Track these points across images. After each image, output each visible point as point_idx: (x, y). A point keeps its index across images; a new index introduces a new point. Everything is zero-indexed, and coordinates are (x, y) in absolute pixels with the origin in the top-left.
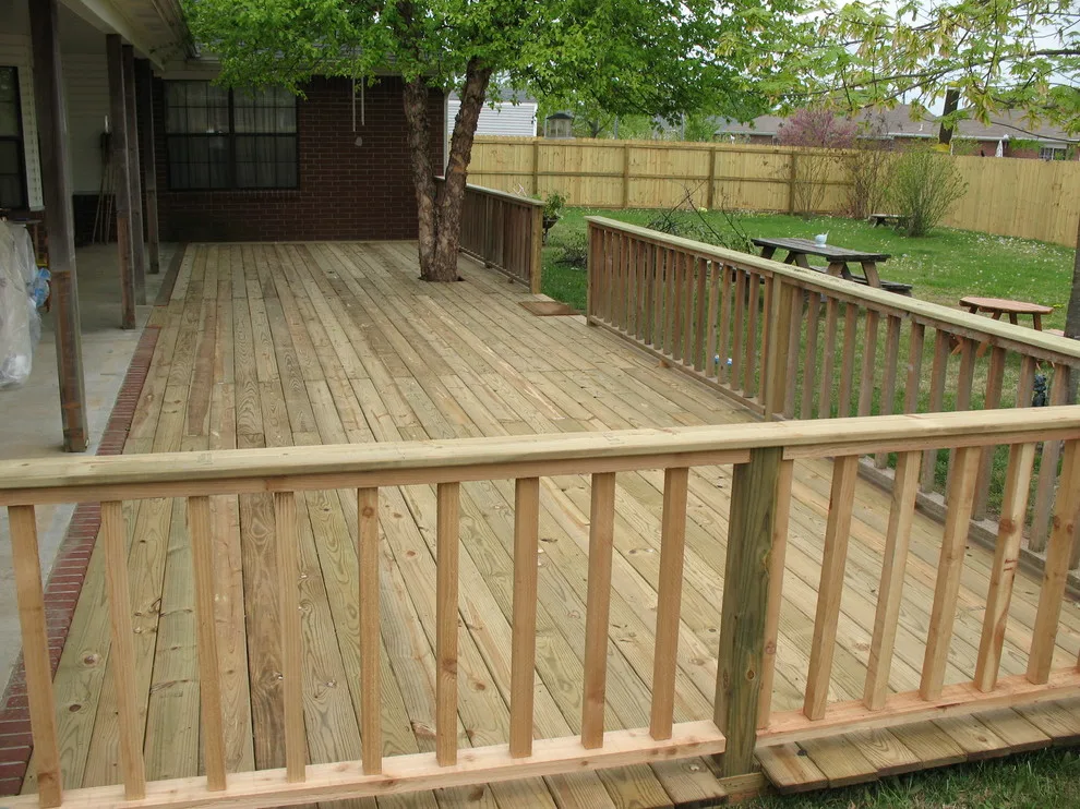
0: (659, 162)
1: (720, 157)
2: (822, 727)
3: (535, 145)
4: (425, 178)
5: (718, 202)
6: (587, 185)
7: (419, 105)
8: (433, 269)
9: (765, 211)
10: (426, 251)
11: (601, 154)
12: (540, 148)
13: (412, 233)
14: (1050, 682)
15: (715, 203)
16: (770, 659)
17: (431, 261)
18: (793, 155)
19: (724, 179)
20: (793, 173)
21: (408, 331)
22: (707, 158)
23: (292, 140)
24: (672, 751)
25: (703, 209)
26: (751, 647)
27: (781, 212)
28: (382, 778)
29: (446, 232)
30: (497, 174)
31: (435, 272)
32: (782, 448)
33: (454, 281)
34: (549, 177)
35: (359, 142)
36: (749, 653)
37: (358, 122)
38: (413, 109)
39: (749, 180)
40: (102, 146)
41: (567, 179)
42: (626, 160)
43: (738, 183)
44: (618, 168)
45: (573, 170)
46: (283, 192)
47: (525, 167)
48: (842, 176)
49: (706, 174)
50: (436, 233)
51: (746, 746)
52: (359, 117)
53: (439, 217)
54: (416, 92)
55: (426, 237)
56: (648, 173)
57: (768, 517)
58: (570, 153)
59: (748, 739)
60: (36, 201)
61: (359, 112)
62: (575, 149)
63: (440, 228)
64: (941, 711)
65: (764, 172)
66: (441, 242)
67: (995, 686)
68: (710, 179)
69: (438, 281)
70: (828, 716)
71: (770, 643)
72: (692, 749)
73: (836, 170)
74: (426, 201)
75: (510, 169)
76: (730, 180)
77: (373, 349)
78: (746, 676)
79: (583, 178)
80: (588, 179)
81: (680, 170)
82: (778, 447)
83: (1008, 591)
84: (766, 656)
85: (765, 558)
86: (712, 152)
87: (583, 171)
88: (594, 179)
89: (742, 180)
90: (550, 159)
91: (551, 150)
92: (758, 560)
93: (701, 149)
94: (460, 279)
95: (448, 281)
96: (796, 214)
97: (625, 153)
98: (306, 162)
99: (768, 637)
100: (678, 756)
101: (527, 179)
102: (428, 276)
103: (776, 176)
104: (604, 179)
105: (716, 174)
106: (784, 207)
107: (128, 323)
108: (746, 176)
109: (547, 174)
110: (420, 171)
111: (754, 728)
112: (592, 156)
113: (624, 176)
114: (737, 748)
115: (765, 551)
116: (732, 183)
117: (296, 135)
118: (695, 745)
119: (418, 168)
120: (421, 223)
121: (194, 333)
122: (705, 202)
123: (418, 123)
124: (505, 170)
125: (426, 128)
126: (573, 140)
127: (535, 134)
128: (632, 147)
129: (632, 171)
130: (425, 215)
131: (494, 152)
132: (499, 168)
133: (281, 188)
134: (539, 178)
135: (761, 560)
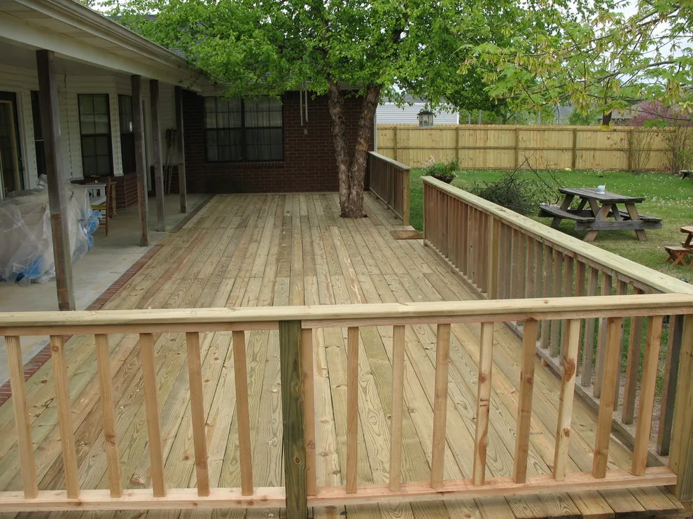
0: (538, 139)
1: (579, 135)
2: (356, 498)
3: (457, 129)
4: (342, 153)
5: (580, 165)
6: (491, 155)
7: (338, 109)
8: (347, 210)
9: (611, 170)
10: (344, 199)
11: (500, 134)
12: (460, 132)
13: (335, 188)
14: (527, 483)
15: (577, 164)
16: (312, 452)
17: (346, 205)
18: (630, 132)
19: (582, 149)
20: (630, 143)
21: (308, 248)
22: (571, 135)
23: (280, 130)
24: (251, 503)
25: (567, 169)
26: (296, 443)
27: (621, 171)
28: (76, 500)
29: (355, 187)
30: (432, 148)
31: (348, 212)
32: (300, 322)
33: (361, 217)
34: (466, 151)
35: (306, 132)
36: (294, 447)
37: (304, 120)
38: (334, 111)
39: (601, 150)
40: (167, 137)
41: (478, 151)
42: (517, 137)
43: (592, 152)
44: (512, 144)
45: (482, 145)
46: (274, 162)
47: (451, 144)
48: (664, 145)
49: (571, 146)
50: (349, 188)
51: (300, 504)
52: (304, 116)
53: (350, 178)
54: (336, 100)
55: (344, 191)
56: (531, 146)
57: (296, 363)
58: (480, 134)
59: (301, 501)
60: (118, 170)
61: (304, 113)
62: (482, 132)
63: (352, 184)
64: (440, 495)
65: (607, 144)
66: (352, 194)
67: (483, 482)
68: (574, 149)
69: (351, 217)
70: (359, 491)
71: (311, 441)
72: (264, 503)
73: (658, 142)
74: (343, 167)
75: (441, 145)
76: (587, 149)
77: (278, 260)
78: (295, 462)
79: (488, 150)
80: (491, 151)
81: (552, 144)
82: (298, 321)
83: (485, 420)
84: (308, 450)
85: (297, 388)
86: (575, 131)
87: (489, 145)
88: (496, 151)
89: (595, 149)
90: (467, 139)
91: (467, 133)
92: (292, 389)
93: (567, 130)
94: (366, 216)
95: (356, 218)
96: (633, 172)
97: (516, 134)
98: (288, 144)
99: (308, 438)
100: (255, 506)
101: (451, 151)
102: (344, 215)
103: (615, 147)
104: (503, 151)
105: (578, 146)
106: (625, 167)
107: (144, 242)
108: (598, 147)
109: (464, 148)
110: (339, 149)
111: (306, 495)
112: (494, 136)
113: (516, 148)
114: (294, 504)
115: (297, 384)
116: (588, 152)
117: (282, 128)
118: (265, 500)
119: (338, 147)
120: (340, 181)
121: (180, 248)
122: (570, 165)
123: (337, 120)
124: (438, 146)
125: (342, 122)
126: (482, 126)
127: (458, 123)
128: (520, 130)
129: (521, 145)
130: (343, 177)
131: (431, 135)
132: (434, 145)
133: (273, 160)
134: (459, 151)
135: (295, 389)
